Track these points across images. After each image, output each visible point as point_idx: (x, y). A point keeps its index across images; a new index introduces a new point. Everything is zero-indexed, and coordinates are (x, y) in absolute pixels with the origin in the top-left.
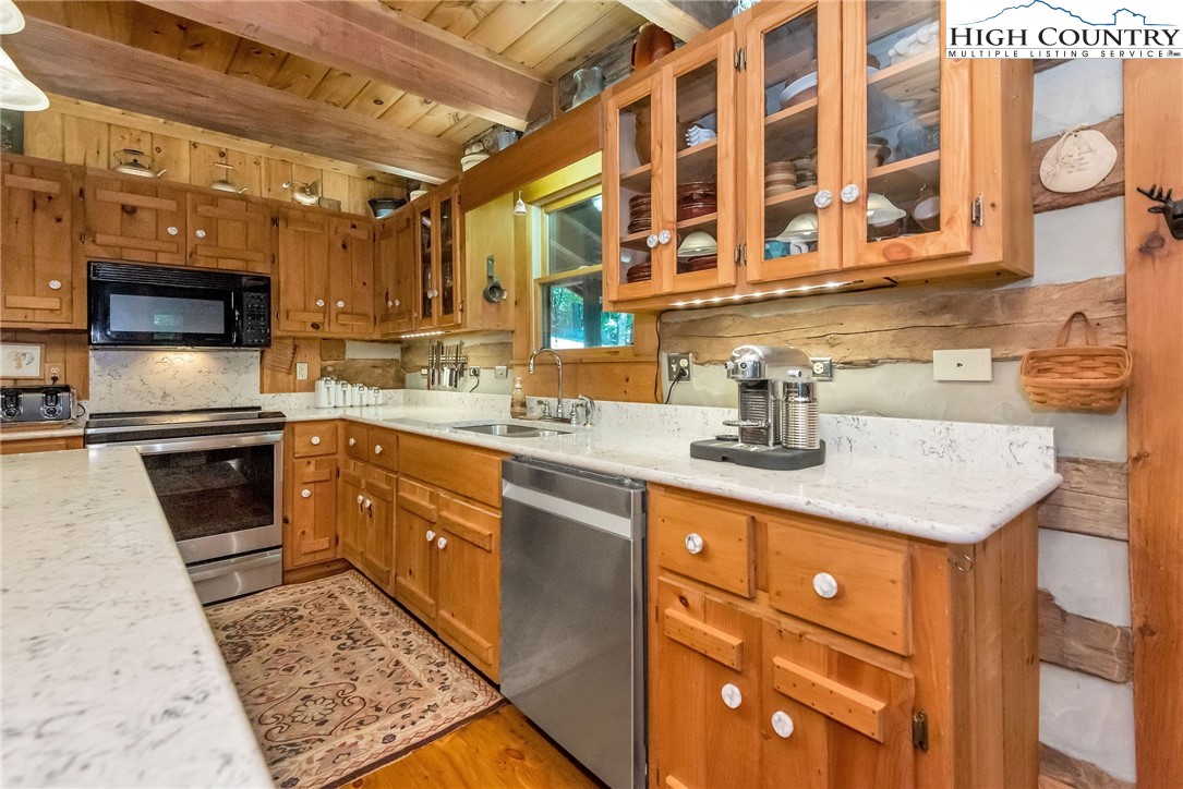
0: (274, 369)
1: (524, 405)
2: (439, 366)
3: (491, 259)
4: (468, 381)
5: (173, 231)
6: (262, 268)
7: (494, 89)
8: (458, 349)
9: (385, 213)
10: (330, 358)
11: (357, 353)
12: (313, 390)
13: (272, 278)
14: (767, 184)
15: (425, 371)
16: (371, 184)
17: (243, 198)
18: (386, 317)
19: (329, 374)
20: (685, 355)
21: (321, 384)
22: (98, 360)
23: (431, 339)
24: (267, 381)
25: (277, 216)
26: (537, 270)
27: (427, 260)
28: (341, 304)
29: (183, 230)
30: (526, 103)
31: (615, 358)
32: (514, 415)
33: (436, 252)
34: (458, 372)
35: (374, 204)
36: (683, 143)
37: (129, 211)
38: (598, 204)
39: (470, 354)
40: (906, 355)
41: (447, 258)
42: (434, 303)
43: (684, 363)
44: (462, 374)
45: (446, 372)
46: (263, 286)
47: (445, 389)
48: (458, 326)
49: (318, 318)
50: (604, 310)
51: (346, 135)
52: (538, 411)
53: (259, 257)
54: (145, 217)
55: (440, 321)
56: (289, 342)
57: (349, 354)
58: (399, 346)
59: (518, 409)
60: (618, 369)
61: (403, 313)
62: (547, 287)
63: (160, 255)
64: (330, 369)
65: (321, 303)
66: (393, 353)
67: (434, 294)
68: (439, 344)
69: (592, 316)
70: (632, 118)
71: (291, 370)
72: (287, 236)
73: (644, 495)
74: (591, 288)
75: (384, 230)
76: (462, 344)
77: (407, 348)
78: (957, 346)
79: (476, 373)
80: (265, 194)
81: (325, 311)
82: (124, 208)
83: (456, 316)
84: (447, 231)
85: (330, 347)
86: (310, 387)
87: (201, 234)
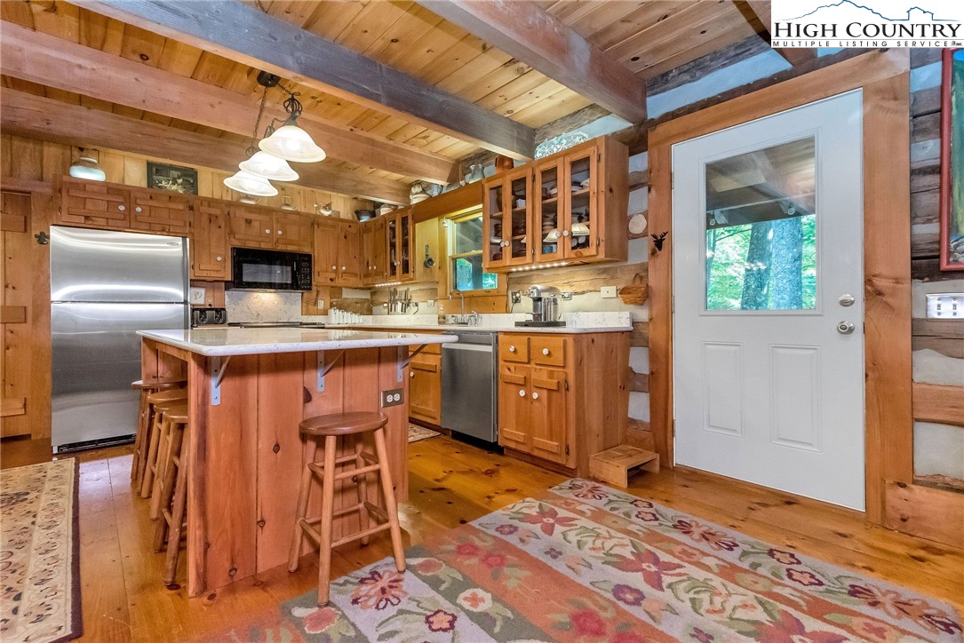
0: (308, 303)
1: (444, 318)
2: (395, 302)
3: (427, 246)
4: (412, 309)
5: (268, 231)
6: (306, 250)
7: (433, 169)
8: (406, 292)
9: (365, 219)
10: (335, 297)
11: (348, 295)
12: (327, 315)
13: (312, 255)
14: (543, 226)
15: (385, 305)
16: (355, 202)
17: (297, 213)
18: (367, 275)
19: (334, 306)
20: (519, 292)
21: (332, 311)
22: (229, 296)
23: (389, 287)
24: (305, 309)
25: (314, 222)
26: (450, 252)
27: (393, 246)
28: (344, 268)
29: (272, 231)
30: (447, 174)
31: (489, 294)
32: (440, 323)
33: (398, 241)
34: (407, 304)
35: (358, 213)
36: (514, 206)
37: (249, 222)
38: (481, 219)
39: (413, 295)
40: (593, 289)
41: (405, 245)
42: (397, 268)
43: (518, 295)
44: (408, 305)
45: (400, 304)
46: (308, 258)
47: (398, 314)
48: (412, 279)
49: (333, 276)
50: (484, 273)
51: (354, 183)
52: (451, 320)
53: (306, 243)
54: (255, 224)
55: (401, 277)
57: (344, 296)
58: (369, 291)
59: (442, 320)
60: (490, 299)
61: (379, 274)
62: (454, 260)
63: (262, 244)
64: (335, 303)
65: (334, 268)
66: (366, 295)
67: (398, 263)
68: (395, 290)
69: (477, 275)
70: (495, 191)
71: (316, 303)
72: (318, 233)
73: (497, 337)
74: (477, 260)
75: (366, 227)
76: (408, 289)
77: (374, 292)
78: (608, 285)
79: (417, 305)
80: (303, 209)
81: (336, 271)
82: (246, 220)
83: (411, 275)
84: (405, 233)
85: (336, 291)
86: (325, 313)
87: (280, 232)
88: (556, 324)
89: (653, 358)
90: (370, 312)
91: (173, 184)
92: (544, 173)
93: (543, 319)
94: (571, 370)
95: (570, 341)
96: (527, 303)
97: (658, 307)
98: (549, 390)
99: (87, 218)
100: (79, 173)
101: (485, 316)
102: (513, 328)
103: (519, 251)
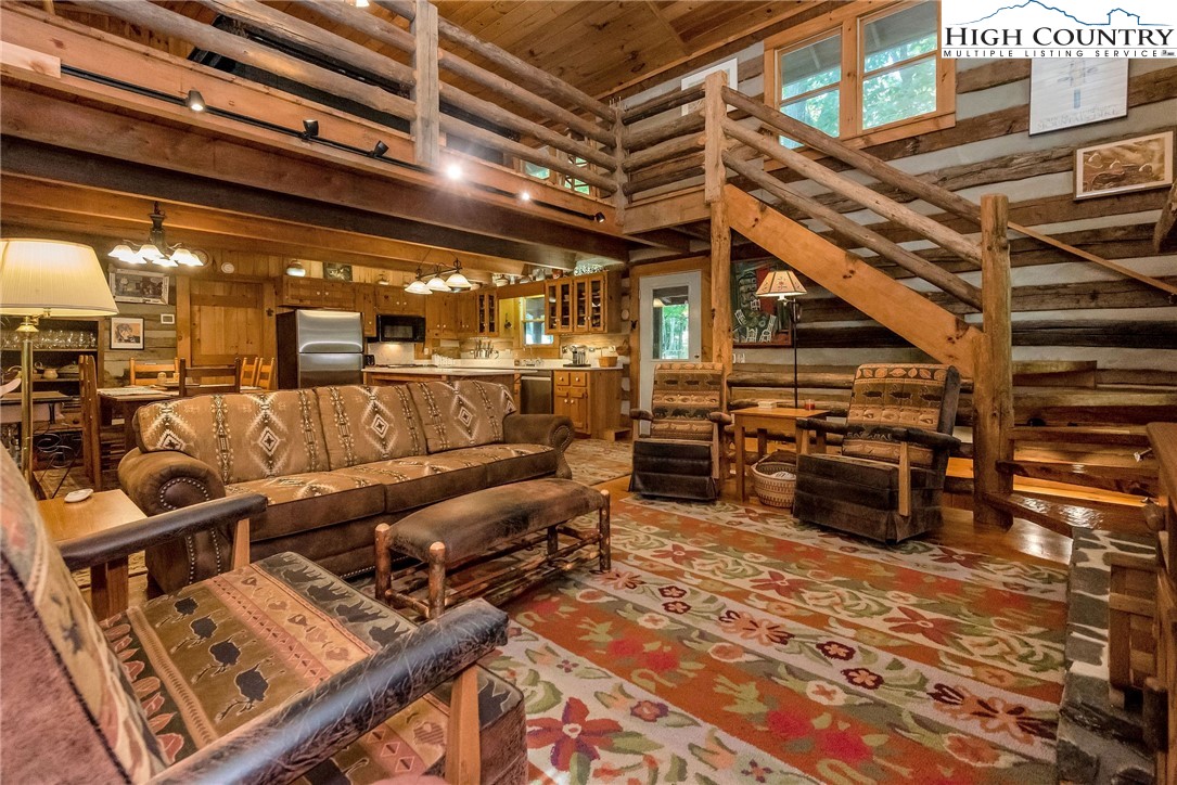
0: (418, 351)
1: (518, 361)
2: (480, 350)
3: (507, 314)
4: (493, 355)
5: (397, 303)
6: (421, 315)
8: (490, 343)
12: (431, 359)
13: (427, 318)
14: (578, 311)
15: (472, 352)
18: (461, 330)
19: (435, 353)
21: (433, 356)
23: (477, 340)
26: (522, 318)
27: (482, 312)
28: (445, 326)
29: (401, 303)
31: (546, 347)
32: (515, 365)
33: (487, 310)
34: (490, 351)
36: (563, 298)
37: (387, 297)
39: (495, 345)
40: (605, 346)
41: (491, 313)
42: (485, 328)
43: (565, 348)
44: (490, 353)
45: (484, 352)
47: (481, 359)
48: (494, 335)
49: (437, 332)
52: (523, 363)
54: (391, 299)
55: (487, 334)
56: (426, 340)
57: (441, 345)
58: (458, 342)
59: (517, 363)
60: (548, 350)
61: (470, 331)
63: (394, 312)
65: (438, 326)
66: (458, 345)
67: (486, 325)
68: (482, 342)
71: (423, 351)
73: (553, 373)
75: (460, 297)
76: (492, 342)
77: (464, 343)
78: (612, 345)
79: (497, 352)
81: (439, 329)
82: (385, 297)
83: (496, 332)
84: (492, 304)
85: (436, 342)
86: (429, 358)
87: (405, 304)
88: (585, 366)
89: (631, 383)
90: (459, 357)
92: (578, 284)
93: (577, 363)
94: (588, 387)
95: (588, 374)
96: (570, 354)
97: (634, 357)
98: (579, 398)
99: (301, 301)
100: (293, 272)
101: (545, 361)
102: (562, 367)
103: (565, 322)
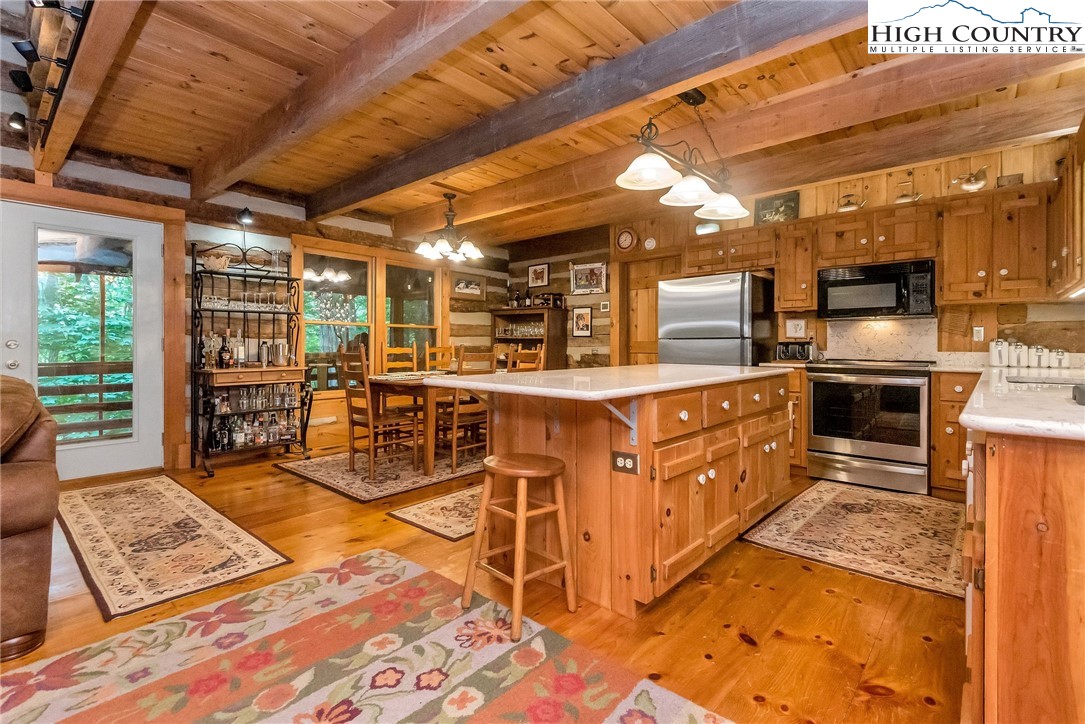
5: (865, 241)
10: (1008, 322)
11: (1040, 316)
12: (988, 350)
13: (936, 259)
19: (1006, 336)
22: (831, 327)
24: (945, 342)
25: (943, 209)
29: (871, 240)
49: (980, 287)
53: (926, 245)
56: (965, 309)
57: (1031, 318)
63: (857, 258)
64: (1007, 332)
72: (950, 222)
80: (945, 193)
87: (882, 239)
91: (776, 214)
